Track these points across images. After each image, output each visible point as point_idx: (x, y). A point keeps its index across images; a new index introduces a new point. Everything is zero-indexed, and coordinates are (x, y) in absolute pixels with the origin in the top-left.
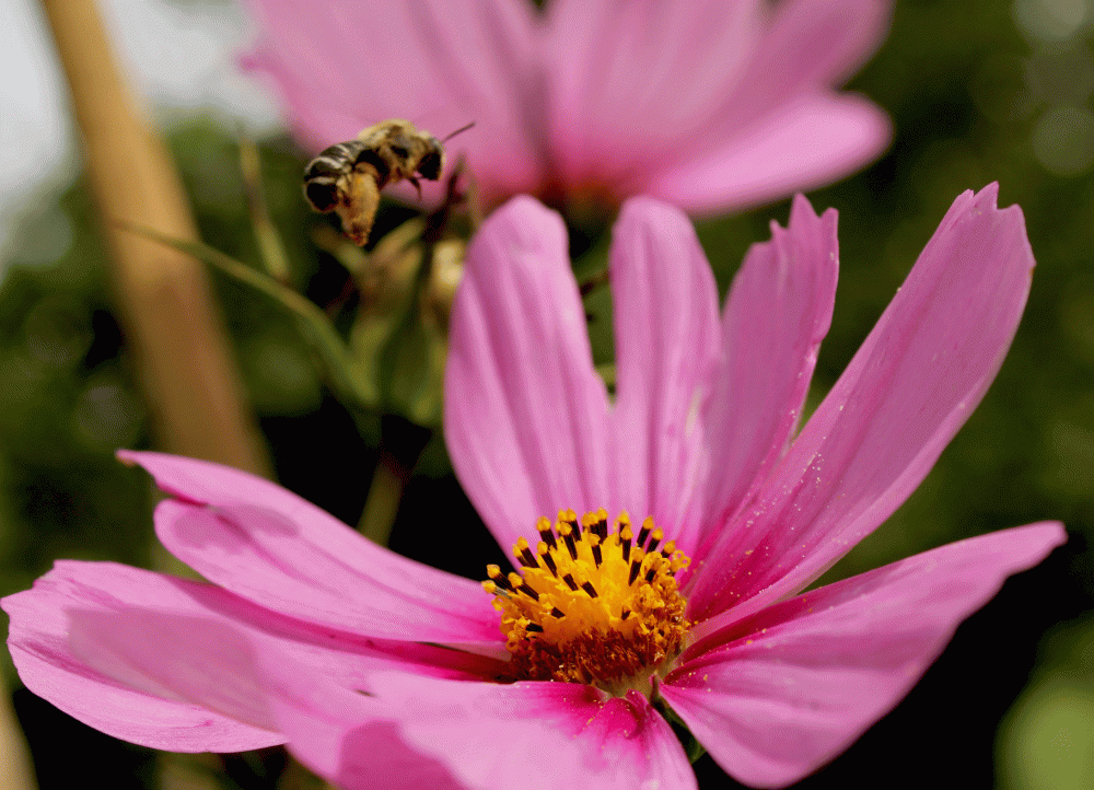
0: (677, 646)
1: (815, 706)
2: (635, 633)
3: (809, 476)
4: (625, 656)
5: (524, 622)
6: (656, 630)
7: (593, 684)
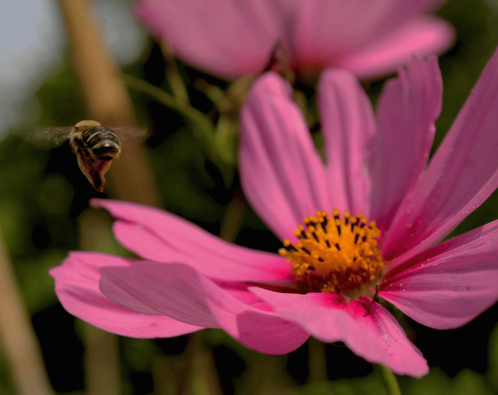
0: (380, 273)
1: (469, 289)
2: (360, 268)
3: (438, 185)
4: (356, 279)
5: (306, 265)
6: (370, 265)
7: (341, 293)
